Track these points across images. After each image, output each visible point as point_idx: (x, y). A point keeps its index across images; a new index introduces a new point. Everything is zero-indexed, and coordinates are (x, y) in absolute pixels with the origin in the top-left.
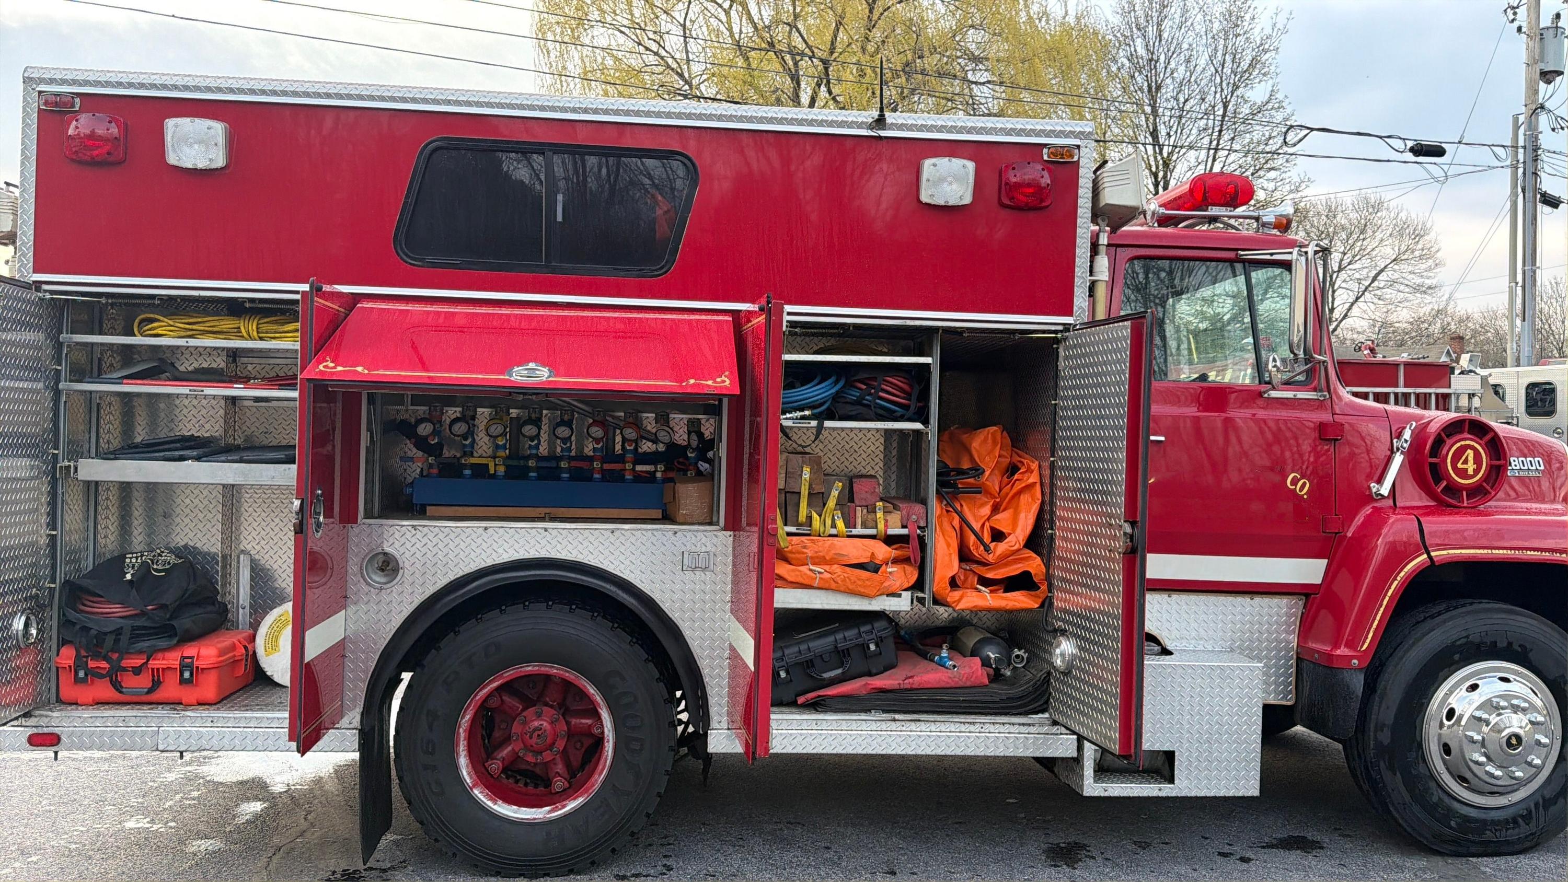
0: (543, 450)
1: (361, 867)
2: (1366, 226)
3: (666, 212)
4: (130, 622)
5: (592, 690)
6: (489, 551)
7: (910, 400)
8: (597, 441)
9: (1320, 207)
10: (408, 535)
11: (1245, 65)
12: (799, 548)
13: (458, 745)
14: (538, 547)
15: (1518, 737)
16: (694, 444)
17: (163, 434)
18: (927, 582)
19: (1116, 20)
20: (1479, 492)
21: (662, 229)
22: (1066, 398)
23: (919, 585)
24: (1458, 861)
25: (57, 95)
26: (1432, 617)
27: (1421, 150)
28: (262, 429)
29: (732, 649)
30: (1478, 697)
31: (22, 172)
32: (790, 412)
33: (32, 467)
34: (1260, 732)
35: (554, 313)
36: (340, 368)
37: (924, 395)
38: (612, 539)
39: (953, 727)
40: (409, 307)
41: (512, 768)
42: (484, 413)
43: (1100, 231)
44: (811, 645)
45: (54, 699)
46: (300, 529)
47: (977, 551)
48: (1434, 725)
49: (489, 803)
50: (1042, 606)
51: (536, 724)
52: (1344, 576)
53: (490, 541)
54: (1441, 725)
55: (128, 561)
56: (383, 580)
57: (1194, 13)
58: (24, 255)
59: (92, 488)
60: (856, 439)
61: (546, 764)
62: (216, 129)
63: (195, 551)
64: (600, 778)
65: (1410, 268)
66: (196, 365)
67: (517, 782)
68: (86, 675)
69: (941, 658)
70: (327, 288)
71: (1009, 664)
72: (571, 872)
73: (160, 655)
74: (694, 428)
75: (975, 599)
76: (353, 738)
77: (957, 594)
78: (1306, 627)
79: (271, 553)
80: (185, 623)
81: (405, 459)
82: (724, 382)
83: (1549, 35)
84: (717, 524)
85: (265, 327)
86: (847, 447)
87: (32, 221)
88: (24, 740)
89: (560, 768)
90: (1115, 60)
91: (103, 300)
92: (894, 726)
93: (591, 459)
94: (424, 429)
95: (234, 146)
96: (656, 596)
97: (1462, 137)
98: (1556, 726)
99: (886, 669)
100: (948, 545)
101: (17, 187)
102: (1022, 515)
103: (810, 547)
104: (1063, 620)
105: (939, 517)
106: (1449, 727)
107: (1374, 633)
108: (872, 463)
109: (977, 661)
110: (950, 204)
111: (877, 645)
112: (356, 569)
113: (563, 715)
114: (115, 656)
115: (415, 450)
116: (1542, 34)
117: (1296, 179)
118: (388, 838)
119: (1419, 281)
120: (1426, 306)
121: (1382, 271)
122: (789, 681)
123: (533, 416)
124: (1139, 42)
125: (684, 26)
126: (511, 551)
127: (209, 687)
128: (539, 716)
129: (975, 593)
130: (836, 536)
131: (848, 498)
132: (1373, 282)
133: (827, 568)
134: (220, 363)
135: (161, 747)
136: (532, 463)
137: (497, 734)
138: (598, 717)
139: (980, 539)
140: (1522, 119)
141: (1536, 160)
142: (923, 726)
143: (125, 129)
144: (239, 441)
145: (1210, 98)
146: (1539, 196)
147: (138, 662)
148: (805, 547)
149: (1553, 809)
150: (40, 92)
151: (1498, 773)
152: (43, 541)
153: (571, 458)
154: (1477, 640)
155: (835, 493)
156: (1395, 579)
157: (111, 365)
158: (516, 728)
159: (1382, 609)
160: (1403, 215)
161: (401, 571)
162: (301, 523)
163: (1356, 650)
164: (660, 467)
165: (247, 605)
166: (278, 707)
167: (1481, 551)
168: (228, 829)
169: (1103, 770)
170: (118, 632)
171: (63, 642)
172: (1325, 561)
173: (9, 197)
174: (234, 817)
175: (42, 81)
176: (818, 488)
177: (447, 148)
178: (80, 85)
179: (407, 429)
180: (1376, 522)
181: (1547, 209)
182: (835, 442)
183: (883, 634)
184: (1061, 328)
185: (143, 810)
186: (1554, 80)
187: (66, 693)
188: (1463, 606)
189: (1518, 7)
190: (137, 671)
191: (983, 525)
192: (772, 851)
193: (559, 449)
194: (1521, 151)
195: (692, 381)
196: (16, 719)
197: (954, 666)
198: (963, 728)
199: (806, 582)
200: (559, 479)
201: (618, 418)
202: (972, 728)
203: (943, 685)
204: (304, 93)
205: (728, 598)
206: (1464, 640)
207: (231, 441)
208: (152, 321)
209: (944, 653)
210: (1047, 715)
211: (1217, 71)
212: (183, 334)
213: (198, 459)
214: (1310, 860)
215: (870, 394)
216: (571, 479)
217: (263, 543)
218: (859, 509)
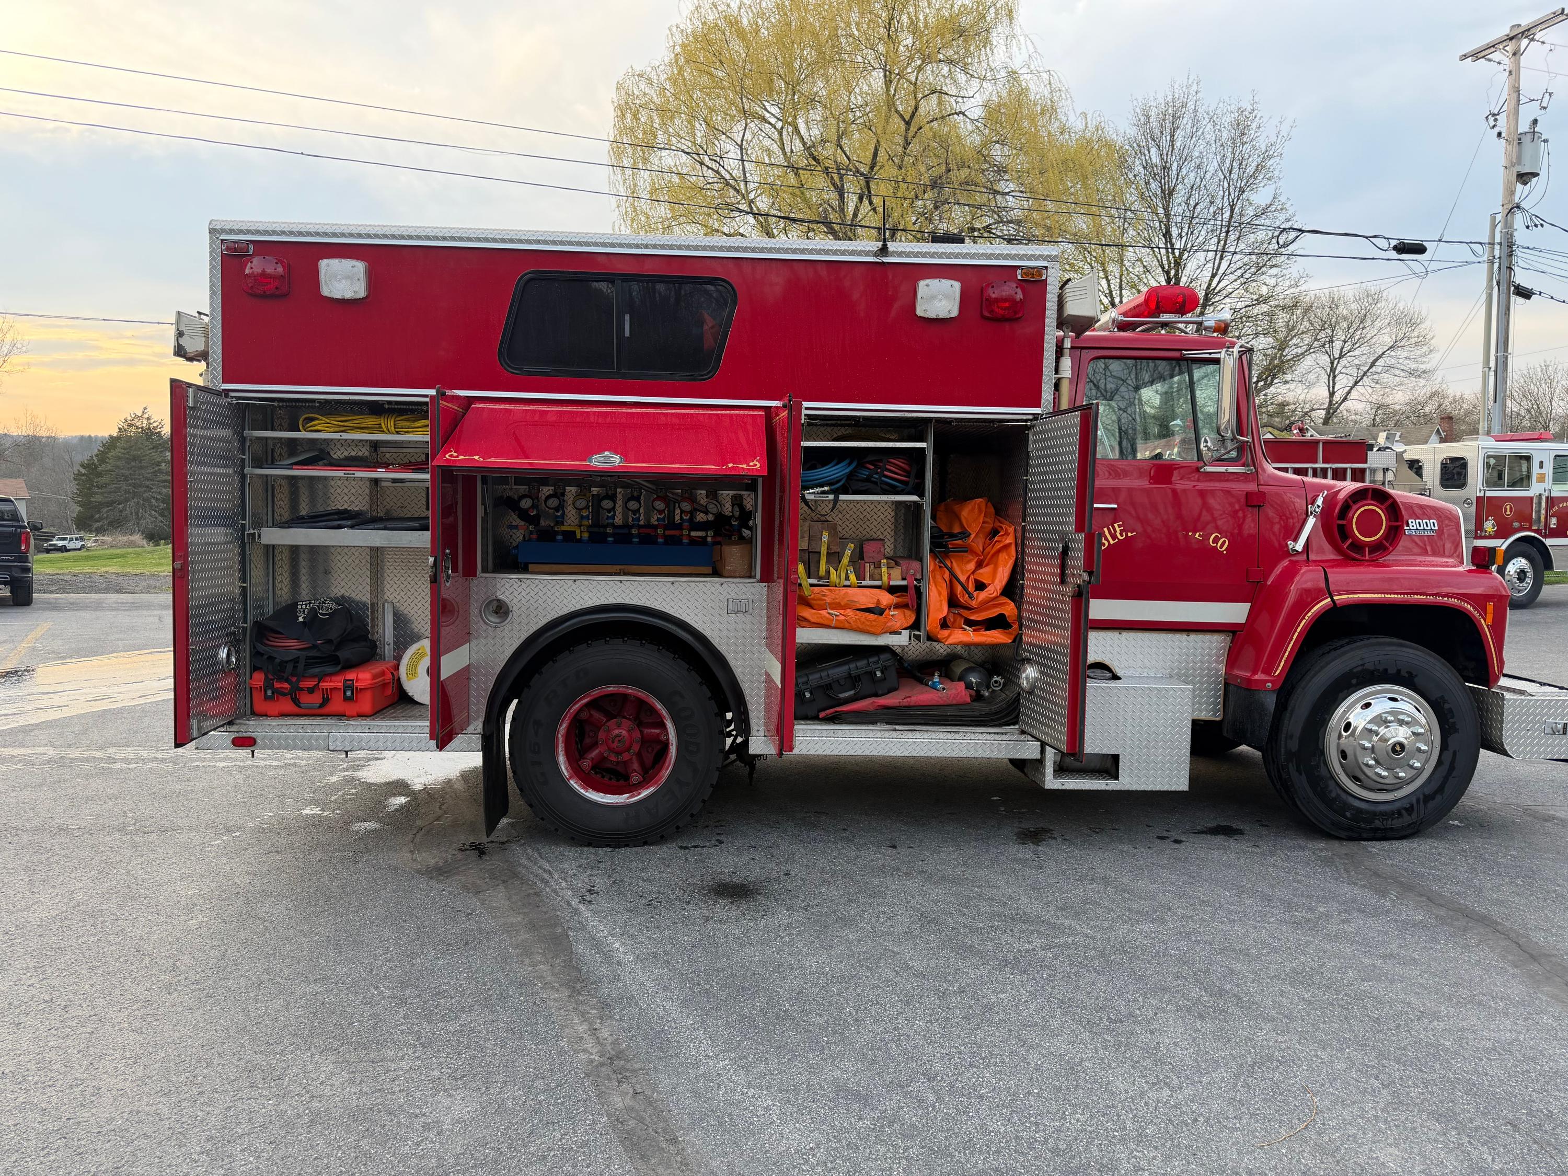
0: (618, 520)
1: (484, 839)
2: (1365, 316)
3: (712, 327)
4: (304, 653)
5: (659, 706)
6: (578, 598)
7: (908, 477)
8: (661, 512)
9: (1324, 299)
10: (516, 586)
11: (1250, 170)
12: (819, 596)
13: (557, 747)
14: (615, 595)
15: (1402, 746)
16: (737, 514)
17: (320, 509)
18: (923, 623)
19: (1132, 132)
20: (1379, 548)
21: (709, 342)
22: (1034, 474)
23: (916, 626)
24: (1351, 844)
25: (235, 242)
26: (1335, 649)
27: (1404, 248)
28: (399, 504)
29: (767, 675)
30: (1371, 713)
31: (211, 305)
32: (812, 488)
33: (226, 534)
34: (1189, 740)
35: (624, 410)
36: (461, 457)
37: (921, 475)
38: (672, 588)
39: (941, 735)
40: (512, 407)
41: (600, 766)
42: (571, 491)
43: (1064, 337)
44: (830, 672)
45: (249, 712)
46: (434, 580)
47: (963, 598)
48: (1334, 735)
49: (582, 791)
50: (1014, 641)
51: (617, 732)
52: (1264, 618)
53: (578, 591)
54: (1340, 736)
55: (299, 607)
56: (497, 621)
57: (1205, 123)
58: (215, 369)
59: (270, 550)
60: (869, 510)
61: (625, 763)
62: (357, 268)
63: (349, 600)
64: (666, 773)
65: (1405, 354)
66: (346, 454)
67: (603, 777)
68: (273, 693)
69: (934, 683)
70: (449, 393)
71: (988, 687)
72: (645, 843)
73: (328, 678)
74: (737, 501)
75: (961, 636)
76: (477, 740)
77: (945, 633)
78: (1232, 659)
79: (409, 601)
80: (344, 654)
81: (511, 527)
82: (755, 465)
83: (1527, 140)
84: (755, 577)
85: (400, 424)
86: (861, 516)
87: (220, 342)
88: (229, 742)
89: (636, 766)
90: (1130, 169)
91: (276, 404)
92: (894, 734)
93: (655, 527)
94: (526, 504)
95: (373, 280)
96: (708, 633)
97: (1442, 235)
98: (1437, 737)
99: (889, 691)
100: (940, 594)
101: (207, 315)
102: (1000, 570)
103: (830, 595)
104: (1029, 652)
105: (933, 571)
106: (1347, 737)
107: (1285, 661)
108: (882, 530)
109: (962, 684)
110: (941, 317)
111: (882, 672)
112: (476, 612)
113: (638, 726)
114: (294, 679)
115: (518, 520)
116: (1520, 139)
117: (1295, 275)
118: (504, 821)
119: (1414, 366)
120: (1422, 389)
121: (1380, 357)
122: (812, 700)
123: (610, 493)
124: (1153, 150)
125: (741, 146)
126: (594, 598)
127: (366, 704)
128: (619, 726)
129: (960, 632)
130: (849, 586)
131: (859, 557)
132: (1371, 367)
133: (842, 612)
134: (364, 452)
135: (331, 748)
136: (609, 530)
137: (588, 741)
138: (663, 726)
139: (965, 589)
140: (1499, 218)
141: (1511, 255)
142: (918, 735)
143: (288, 268)
144: (381, 514)
145: (1218, 202)
146: (1512, 288)
147: (311, 684)
148: (824, 595)
149: (1431, 804)
150: (222, 240)
151: (1385, 773)
152: (237, 591)
153: (640, 527)
154: (1372, 668)
155: (848, 553)
156: (1304, 618)
157: (281, 454)
158: (601, 735)
159: (1292, 643)
160: (1401, 306)
161: (511, 614)
162: (435, 575)
163: (1269, 674)
164: (710, 533)
165: (391, 642)
166: (421, 718)
167: (1376, 596)
168: (381, 815)
169: (1061, 770)
170: (296, 661)
171: (255, 669)
172: (1249, 605)
173: (201, 324)
174: (385, 807)
175: (223, 231)
176: (835, 549)
177: (538, 279)
178: (253, 234)
179: (512, 504)
180: (1290, 574)
181: (1520, 300)
182: (851, 513)
183: (888, 663)
184: (1031, 417)
185: (314, 802)
186: (1530, 181)
187: (258, 708)
188: (1362, 640)
189: (1498, 114)
190: (311, 691)
191: (968, 578)
192: (801, 832)
193: (630, 520)
194: (1497, 247)
195: (731, 465)
196: (223, 726)
197: (944, 689)
198: (949, 736)
199: (826, 622)
200: (631, 543)
201: (677, 494)
202: (957, 736)
203: (934, 703)
204: (425, 236)
205: (764, 635)
206: (1359, 669)
207: (375, 514)
208: (313, 419)
209: (936, 679)
210: (1017, 727)
211: (1225, 177)
212: (337, 429)
213: (352, 527)
214: (1231, 842)
215: (877, 473)
216: (640, 543)
217: (402, 594)
218: (867, 565)
